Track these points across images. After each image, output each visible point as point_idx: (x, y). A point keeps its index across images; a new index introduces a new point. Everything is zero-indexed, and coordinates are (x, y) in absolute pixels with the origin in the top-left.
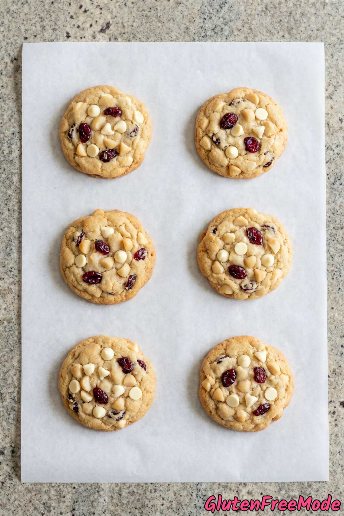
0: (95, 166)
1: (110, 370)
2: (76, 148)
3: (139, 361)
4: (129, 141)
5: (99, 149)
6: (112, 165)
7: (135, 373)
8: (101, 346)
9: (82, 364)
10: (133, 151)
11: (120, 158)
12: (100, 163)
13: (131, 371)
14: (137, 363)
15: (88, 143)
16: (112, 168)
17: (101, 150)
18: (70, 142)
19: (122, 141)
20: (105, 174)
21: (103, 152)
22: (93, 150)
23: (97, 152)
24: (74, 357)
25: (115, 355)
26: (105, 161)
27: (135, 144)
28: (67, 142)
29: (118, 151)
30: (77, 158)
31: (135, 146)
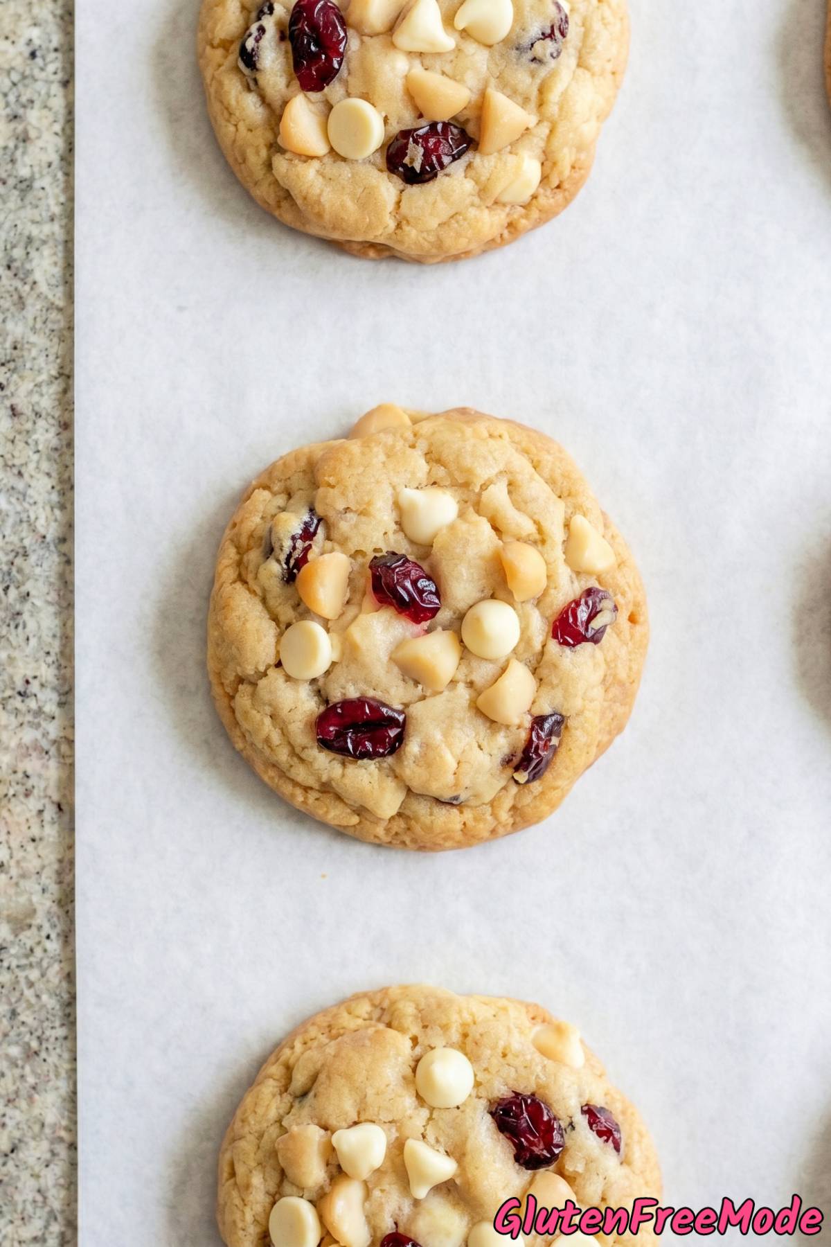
0: (367, 200)
1: (458, 1152)
2: (275, 114)
3: (591, 1113)
4: (523, 79)
5: (386, 120)
6: (446, 197)
7: (574, 1165)
8: (415, 1040)
9: (326, 1128)
10: (544, 130)
11: (483, 163)
12: (387, 188)
13: (554, 1157)
14: (582, 1121)
15: (334, 90)
16: (444, 211)
17: (395, 128)
18: (249, 90)
19: (493, 82)
20: (412, 237)
21: (406, 134)
22: (358, 126)
23: (377, 135)
24: (285, 1088)
25: (478, 1084)
26: (413, 178)
27: (554, 97)
28: (233, 87)
29: (471, 129)
30: (280, 163)
31: (552, 109)
